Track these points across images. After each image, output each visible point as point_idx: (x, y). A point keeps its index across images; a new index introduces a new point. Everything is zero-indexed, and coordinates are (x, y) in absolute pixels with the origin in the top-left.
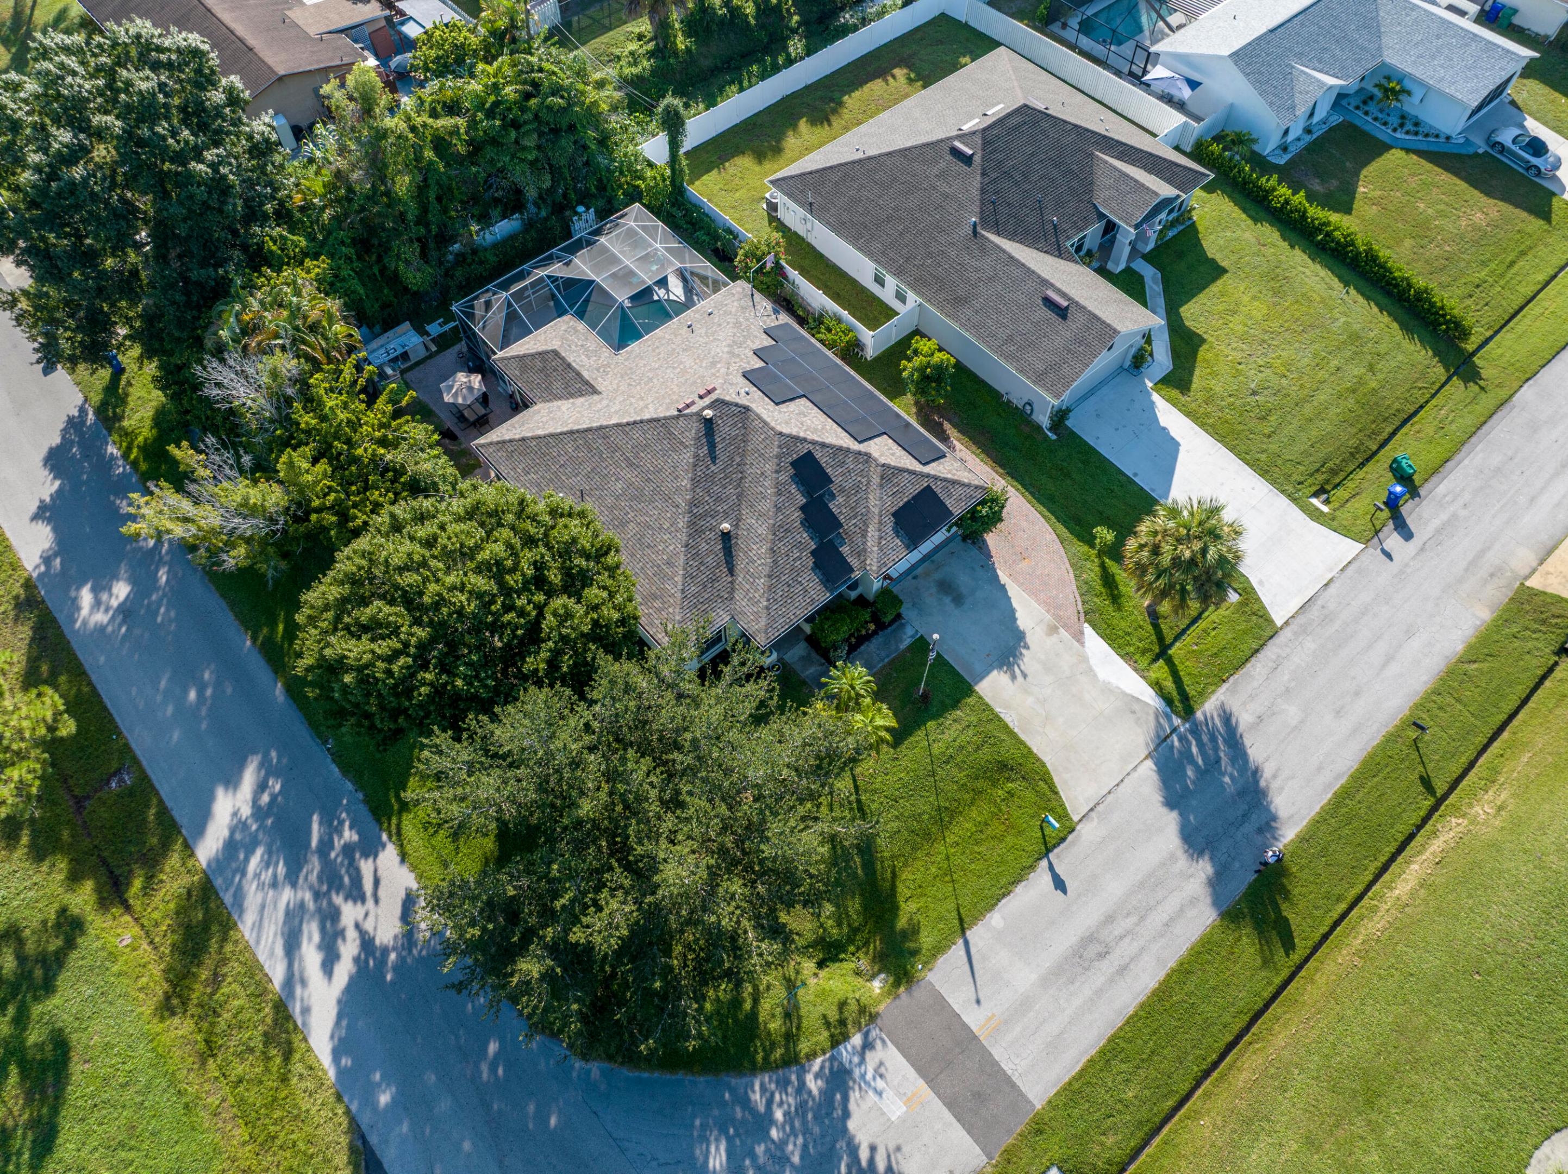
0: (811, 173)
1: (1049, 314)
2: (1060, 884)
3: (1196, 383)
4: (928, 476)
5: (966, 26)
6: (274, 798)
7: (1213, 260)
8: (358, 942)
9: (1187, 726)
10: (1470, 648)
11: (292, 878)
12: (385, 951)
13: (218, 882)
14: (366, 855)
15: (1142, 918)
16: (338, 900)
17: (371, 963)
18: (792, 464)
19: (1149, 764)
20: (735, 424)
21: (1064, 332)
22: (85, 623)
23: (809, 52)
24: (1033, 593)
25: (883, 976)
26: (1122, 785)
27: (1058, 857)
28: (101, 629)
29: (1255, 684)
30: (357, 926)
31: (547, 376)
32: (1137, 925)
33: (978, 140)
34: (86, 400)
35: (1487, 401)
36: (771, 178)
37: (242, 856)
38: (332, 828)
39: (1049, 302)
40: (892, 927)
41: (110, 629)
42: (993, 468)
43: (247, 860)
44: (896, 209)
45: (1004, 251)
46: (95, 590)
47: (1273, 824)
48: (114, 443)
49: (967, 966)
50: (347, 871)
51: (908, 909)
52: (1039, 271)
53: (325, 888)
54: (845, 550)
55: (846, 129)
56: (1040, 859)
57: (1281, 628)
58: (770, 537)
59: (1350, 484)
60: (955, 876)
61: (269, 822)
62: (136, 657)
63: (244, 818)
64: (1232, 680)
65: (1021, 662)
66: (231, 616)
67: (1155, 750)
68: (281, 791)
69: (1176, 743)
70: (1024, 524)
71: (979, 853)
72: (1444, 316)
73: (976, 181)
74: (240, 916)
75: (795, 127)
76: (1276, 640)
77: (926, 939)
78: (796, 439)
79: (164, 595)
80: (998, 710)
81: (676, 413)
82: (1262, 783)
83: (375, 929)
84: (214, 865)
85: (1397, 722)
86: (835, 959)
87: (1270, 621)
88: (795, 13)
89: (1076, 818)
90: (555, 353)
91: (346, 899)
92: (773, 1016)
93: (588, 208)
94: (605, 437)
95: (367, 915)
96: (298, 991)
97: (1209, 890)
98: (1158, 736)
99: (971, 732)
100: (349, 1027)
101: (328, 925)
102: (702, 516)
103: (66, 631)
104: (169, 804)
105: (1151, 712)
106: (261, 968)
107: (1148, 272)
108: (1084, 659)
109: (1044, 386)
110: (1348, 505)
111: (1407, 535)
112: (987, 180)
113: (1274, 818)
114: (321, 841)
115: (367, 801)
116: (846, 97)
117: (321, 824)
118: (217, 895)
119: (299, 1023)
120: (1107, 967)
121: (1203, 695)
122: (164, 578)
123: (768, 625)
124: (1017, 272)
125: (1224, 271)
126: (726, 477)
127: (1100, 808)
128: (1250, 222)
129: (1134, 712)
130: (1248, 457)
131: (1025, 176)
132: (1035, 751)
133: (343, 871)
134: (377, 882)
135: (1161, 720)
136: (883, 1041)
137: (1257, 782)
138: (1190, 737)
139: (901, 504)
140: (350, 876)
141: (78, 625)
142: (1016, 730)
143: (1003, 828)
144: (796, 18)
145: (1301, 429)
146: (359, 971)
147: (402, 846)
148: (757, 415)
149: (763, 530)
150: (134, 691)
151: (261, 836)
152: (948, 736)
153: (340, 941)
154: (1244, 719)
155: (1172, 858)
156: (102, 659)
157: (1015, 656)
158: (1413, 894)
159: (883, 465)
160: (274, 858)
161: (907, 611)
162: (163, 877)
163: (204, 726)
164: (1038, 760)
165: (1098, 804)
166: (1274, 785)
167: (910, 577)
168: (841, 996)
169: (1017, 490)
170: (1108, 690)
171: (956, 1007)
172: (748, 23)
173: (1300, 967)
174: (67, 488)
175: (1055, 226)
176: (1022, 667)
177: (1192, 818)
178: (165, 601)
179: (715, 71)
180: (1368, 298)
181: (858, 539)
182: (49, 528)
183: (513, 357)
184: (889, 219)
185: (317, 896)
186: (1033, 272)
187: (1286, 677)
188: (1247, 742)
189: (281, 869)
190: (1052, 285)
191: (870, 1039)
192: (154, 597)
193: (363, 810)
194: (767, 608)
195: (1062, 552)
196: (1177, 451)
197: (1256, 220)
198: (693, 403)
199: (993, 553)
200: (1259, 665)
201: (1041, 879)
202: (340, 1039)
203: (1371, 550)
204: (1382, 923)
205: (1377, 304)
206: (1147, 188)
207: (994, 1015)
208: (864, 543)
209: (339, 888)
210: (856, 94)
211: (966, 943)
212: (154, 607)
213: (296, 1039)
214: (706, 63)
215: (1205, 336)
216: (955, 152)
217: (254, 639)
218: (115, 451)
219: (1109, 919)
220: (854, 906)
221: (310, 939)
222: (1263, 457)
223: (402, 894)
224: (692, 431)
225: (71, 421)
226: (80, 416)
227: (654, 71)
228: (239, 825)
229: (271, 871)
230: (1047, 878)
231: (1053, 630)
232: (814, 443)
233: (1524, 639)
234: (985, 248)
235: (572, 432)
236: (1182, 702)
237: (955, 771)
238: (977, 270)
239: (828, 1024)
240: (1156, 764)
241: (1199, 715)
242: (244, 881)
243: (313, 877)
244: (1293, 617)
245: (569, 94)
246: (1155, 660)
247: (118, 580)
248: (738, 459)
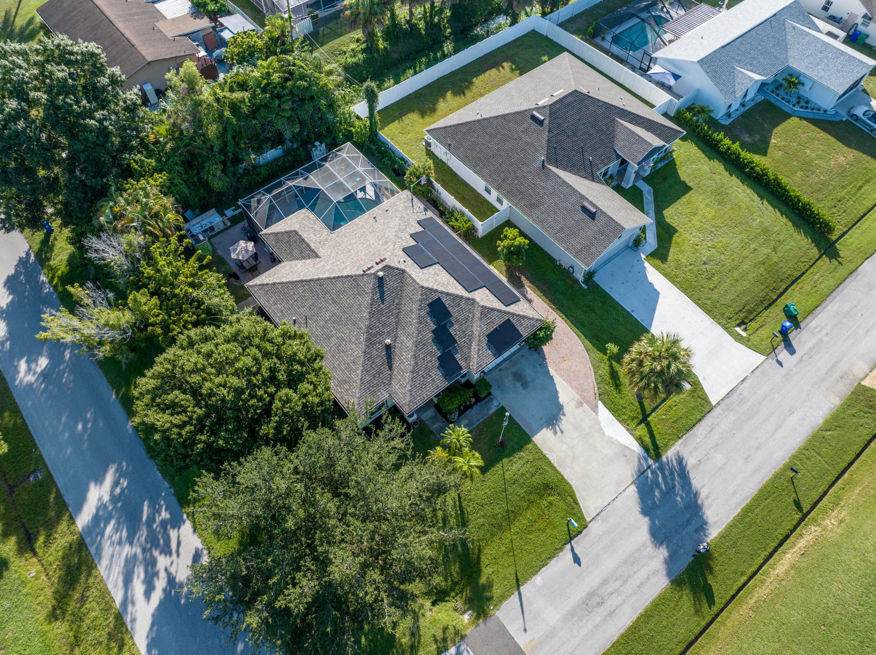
0: (450, 126)
1: (585, 216)
2: (577, 560)
3: (671, 256)
4: (509, 313)
5: (546, 38)
6: (123, 490)
7: (684, 182)
8: (166, 580)
9: (657, 465)
10: (827, 422)
11: (130, 540)
12: (181, 585)
13: (88, 540)
14: (173, 527)
15: (625, 582)
16: (156, 553)
17: (173, 593)
18: (428, 305)
19: (633, 487)
20: (396, 280)
21: (593, 227)
22: (21, 381)
23: (456, 51)
24: (569, 382)
25: (470, 612)
26: (617, 500)
27: (577, 543)
28: (30, 385)
29: (698, 440)
30: (166, 570)
31: (290, 245)
32: (622, 586)
33: (547, 111)
34: (30, 248)
35: (842, 271)
36: (428, 128)
37: (102, 525)
38: (154, 510)
39: (584, 209)
40: (477, 583)
41: (35, 385)
42: (549, 305)
43: (105, 527)
44: (498, 150)
45: (560, 178)
46: (28, 362)
47: (705, 527)
48: (45, 274)
49: (520, 608)
50: (162, 537)
51: (487, 572)
52: (579, 190)
53: (149, 546)
54: (458, 356)
55: (474, 98)
56: (566, 544)
57: (715, 406)
58: (414, 348)
59: (760, 319)
60: (515, 553)
61: (119, 505)
62: (49, 402)
63: (105, 502)
64: (684, 437)
65: (560, 424)
66: (105, 380)
67: (637, 479)
68: (127, 487)
69: (650, 475)
70: (566, 340)
71: (530, 539)
72: (819, 219)
73: (545, 135)
74: (99, 561)
75: (444, 96)
76: (711, 414)
77: (497, 591)
78: (431, 290)
79: (67, 366)
80: (545, 452)
81: (362, 273)
82: (699, 502)
83: (176, 572)
84: (86, 530)
85: (781, 466)
86: (443, 600)
87: (708, 402)
88: (448, 28)
89: (588, 520)
90: (296, 232)
91: (161, 553)
92: (404, 634)
93: (321, 143)
94: (321, 285)
95: (172, 563)
96: (130, 608)
97: (665, 566)
98: (639, 470)
99: (528, 466)
100: (158, 631)
101: (150, 568)
102: (374, 335)
103: (10, 386)
104: (63, 492)
105: (636, 456)
106: (109, 594)
107: (646, 189)
108: (598, 423)
109: (580, 259)
110: (758, 332)
111: (792, 352)
112: (551, 135)
113: (706, 523)
114: (148, 517)
115: (175, 494)
116: (474, 80)
117: (149, 507)
118: (87, 548)
119: (129, 628)
120: (602, 611)
121: (667, 446)
122: (68, 356)
123: (410, 401)
124: (567, 190)
125: (690, 189)
126: (389, 312)
127: (603, 514)
128: (707, 159)
129: (625, 456)
130: (700, 302)
131: (574, 132)
132: (566, 478)
133: (160, 536)
134: (179, 544)
135: (642, 461)
136: (468, 652)
137: (696, 500)
138: (658, 472)
139: (492, 330)
140: (164, 539)
141: (17, 382)
142: (555, 465)
143: (545, 524)
144: (449, 30)
145: (732, 285)
146: (165, 597)
147: (194, 522)
148: (409, 275)
149: (410, 344)
150: (47, 423)
151: (114, 513)
152: (515, 468)
153: (155, 579)
154: (691, 462)
155: (644, 545)
156: (30, 403)
157: (557, 420)
158: (787, 573)
159: (482, 307)
160: (121, 527)
161: (495, 392)
162: (56, 536)
163: (85, 446)
164: (568, 483)
165: (602, 511)
166: (706, 503)
167: (497, 370)
168: (445, 623)
169: (563, 319)
170: (611, 441)
171: (512, 633)
172: (421, 33)
173: (717, 615)
174: (16, 300)
175: (591, 162)
176: (561, 427)
177: (657, 522)
178: (68, 370)
179: (400, 61)
180: (774, 207)
181: (466, 350)
182: (4, 324)
183: (272, 234)
184: (494, 156)
185: (144, 550)
186: (576, 191)
187: (716, 437)
188: (692, 476)
189: (124, 534)
190: (587, 199)
191: (461, 650)
192: (62, 367)
193: (173, 500)
194: (410, 391)
195: (587, 357)
196: (658, 297)
197: (710, 158)
198: (372, 267)
199: (547, 357)
200: (701, 429)
201: (566, 556)
202: (152, 639)
203: (770, 360)
204: (768, 590)
205: (779, 211)
206: (646, 141)
207: (534, 639)
208: (470, 353)
209: (157, 546)
210: (481, 78)
211: (520, 594)
212: (61, 373)
213: (127, 637)
214: (395, 56)
215: (677, 228)
216: (534, 118)
217: (117, 394)
218: (45, 279)
219: (605, 582)
220: (455, 569)
221: (138, 577)
222: (708, 302)
223: (193, 551)
224: (370, 285)
225: (21, 260)
226: (26, 257)
227: (365, 61)
228: (102, 507)
229: (118, 534)
230: (570, 556)
231: (580, 404)
232: (442, 293)
233: (860, 417)
234: (548, 174)
235: (302, 281)
236: (654, 450)
237: (518, 489)
238: (543, 188)
239: (436, 641)
240: (637, 488)
241: (664, 458)
242: (103, 540)
243: (143, 539)
244: (722, 400)
245: (310, 79)
246: (639, 424)
247: (42, 356)
248: (397, 301)
